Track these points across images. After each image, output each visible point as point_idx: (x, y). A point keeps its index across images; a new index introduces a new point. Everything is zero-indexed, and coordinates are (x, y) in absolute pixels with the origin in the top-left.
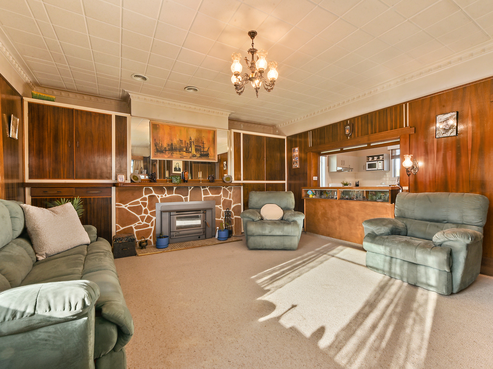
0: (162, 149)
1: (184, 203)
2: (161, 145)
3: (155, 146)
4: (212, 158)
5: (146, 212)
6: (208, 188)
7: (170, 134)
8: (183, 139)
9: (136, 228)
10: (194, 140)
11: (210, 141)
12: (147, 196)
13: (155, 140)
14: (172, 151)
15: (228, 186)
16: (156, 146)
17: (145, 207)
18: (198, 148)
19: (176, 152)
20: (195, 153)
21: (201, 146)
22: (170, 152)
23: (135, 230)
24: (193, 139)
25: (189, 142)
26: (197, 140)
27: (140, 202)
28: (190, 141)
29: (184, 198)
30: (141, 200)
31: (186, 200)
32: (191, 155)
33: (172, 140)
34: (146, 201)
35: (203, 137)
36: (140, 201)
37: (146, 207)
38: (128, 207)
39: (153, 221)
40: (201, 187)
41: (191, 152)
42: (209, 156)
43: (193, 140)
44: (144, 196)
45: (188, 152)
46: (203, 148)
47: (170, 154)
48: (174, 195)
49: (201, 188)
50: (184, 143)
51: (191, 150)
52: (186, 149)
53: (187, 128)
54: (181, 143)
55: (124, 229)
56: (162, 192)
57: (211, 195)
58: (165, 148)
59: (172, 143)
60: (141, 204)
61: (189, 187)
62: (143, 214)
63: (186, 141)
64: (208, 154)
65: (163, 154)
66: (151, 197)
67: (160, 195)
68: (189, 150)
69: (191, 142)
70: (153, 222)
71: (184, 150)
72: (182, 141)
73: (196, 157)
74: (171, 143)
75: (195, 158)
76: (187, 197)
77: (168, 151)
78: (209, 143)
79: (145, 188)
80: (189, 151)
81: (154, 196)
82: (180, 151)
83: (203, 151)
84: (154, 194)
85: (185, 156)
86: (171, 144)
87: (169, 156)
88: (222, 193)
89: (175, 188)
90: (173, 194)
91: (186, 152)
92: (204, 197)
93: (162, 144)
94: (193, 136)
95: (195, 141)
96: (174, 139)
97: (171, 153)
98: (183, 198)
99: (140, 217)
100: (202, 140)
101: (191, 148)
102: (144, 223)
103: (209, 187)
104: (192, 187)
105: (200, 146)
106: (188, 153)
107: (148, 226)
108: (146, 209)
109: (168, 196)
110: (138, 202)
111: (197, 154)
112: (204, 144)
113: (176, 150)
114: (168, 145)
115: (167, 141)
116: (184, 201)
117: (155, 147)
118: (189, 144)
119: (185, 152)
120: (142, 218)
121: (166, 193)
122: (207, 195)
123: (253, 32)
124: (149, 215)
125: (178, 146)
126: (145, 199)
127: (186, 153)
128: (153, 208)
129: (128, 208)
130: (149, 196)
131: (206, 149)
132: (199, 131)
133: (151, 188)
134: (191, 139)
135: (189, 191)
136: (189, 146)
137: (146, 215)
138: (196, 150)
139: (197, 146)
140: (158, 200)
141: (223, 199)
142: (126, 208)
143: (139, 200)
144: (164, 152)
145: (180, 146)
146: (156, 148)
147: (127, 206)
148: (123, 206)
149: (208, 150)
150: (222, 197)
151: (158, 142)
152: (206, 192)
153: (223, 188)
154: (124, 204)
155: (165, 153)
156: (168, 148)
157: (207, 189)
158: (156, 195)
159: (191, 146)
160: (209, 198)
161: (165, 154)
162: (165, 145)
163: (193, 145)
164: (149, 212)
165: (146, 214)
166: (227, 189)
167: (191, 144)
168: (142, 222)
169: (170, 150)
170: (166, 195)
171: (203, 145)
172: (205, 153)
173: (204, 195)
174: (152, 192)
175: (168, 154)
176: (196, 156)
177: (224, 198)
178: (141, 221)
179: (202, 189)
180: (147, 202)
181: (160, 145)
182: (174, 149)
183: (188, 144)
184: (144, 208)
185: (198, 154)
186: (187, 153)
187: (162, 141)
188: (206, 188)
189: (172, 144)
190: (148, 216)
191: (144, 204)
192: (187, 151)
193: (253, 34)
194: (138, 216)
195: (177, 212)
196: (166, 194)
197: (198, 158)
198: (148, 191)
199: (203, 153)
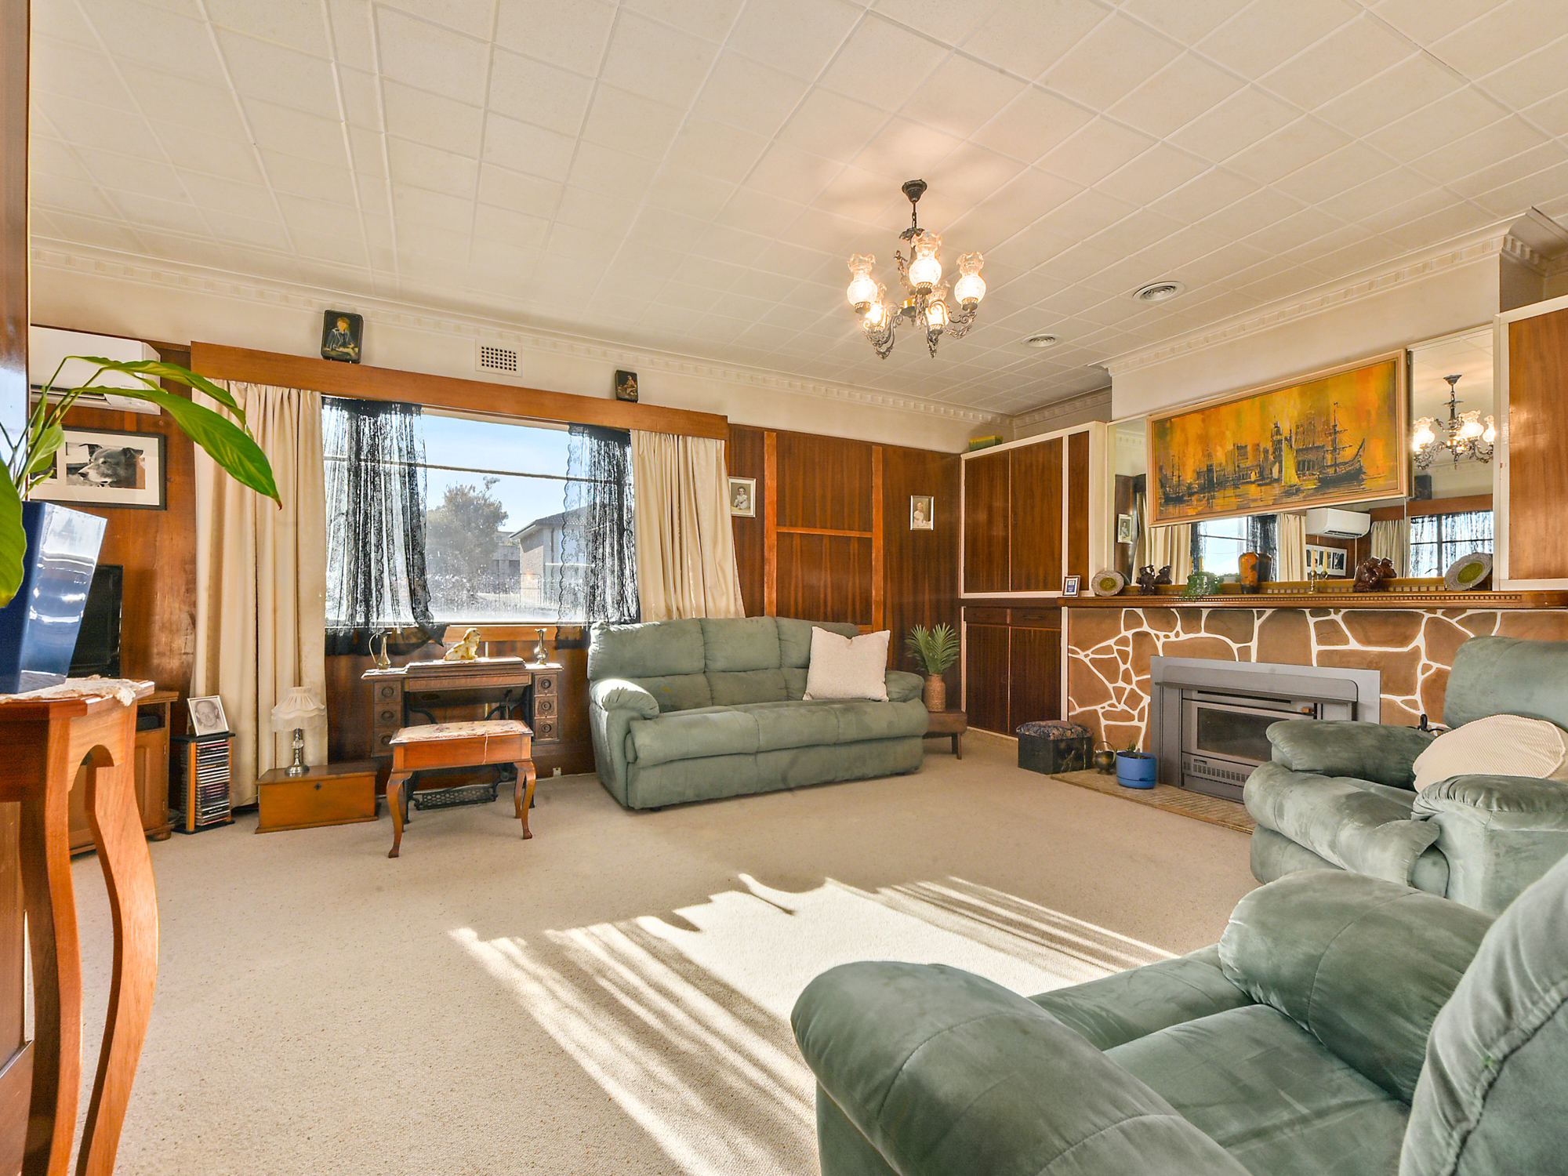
0: (1179, 493)
1: (1236, 665)
2: (1177, 479)
3: (1160, 487)
4: (1381, 482)
5: (1127, 679)
6: (1341, 614)
7: (1204, 440)
8: (1248, 440)
9: (1107, 715)
10: (1294, 431)
11: (1369, 412)
12: (1129, 634)
13: (1161, 469)
14: (1209, 492)
15: (1463, 610)
16: (1163, 486)
17: (1125, 663)
18: (1311, 456)
19: (1225, 489)
20: (1295, 480)
21: (1323, 447)
22: (1204, 497)
23: (1103, 722)
24: (1286, 427)
25: (1269, 446)
26: (1306, 427)
27: (1115, 648)
28: (1273, 442)
29: (1238, 649)
30: (1116, 643)
31: (1245, 654)
32: (1277, 490)
33: (1210, 456)
34: (1128, 646)
35: (1332, 408)
36: (1113, 646)
37: (1128, 665)
38: (1089, 658)
39: (1144, 707)
40: (1307, 611)
41: (1278, 480)
42: (1363, 480)
43: (1285, 432)
44: (1123, 633)
45: (1268, 481)
46: (1335, 449)
47: (1204, 502)
48: (1203, 634)
49: (1308, 614)
50: (1250, 455)
51: (1280, 471)
52: (1261, 473)
53: (1262, 396)
54: (1240, 458)
55: (1082, 713)
56: (1168, 622)
57: (1354, 645)
58: (1189, 487)
59: (1211, 466)
60: (1116, 654)
61: (1255, 610)
62: (1121, 684)
63: (1258, 445)
64: (1360, 471)
65: (1184, 505)
66: (1141, 637)
67: (1161, 634)
68: (1271, 473)
69: (1280, 442)
70: (1143, 709)
71: (1253, 477)
72: (1246, 446)
73: (1301, 495)
74: (1207, 466)
75: (1295, 498)
76: (1250, 646)
77: (1197, 493)
78: (1364, 424)
79: (1124, 609)
80: (1272, 477)
81: (1147, 634)
82: (1236, 487)
83: (1335, 465)
84: (1146, 628)
85: (1255, 500)
86: (1205, 469)
87: (1200, 509)
88: (1420, 641)
89: (1205, 613)
90: (1199, 631)
91: (1259, 485)
92: (1321, 654)
93: (1179, 477)
94: (1287, 414)
95: (1296, 434)
96: (1219, 448)
97: (1208, 499)
98: (1235, 646)
99: (1114, 688)
100: (1327, 422)
101: (1277, 464)
102: (1122, 706)
103: (1344, 611)
104: (1269, 612)
105: (1318, 447)
106: (1266, 484)
107: (1132, 718)
108: (1128, 668)
109: (1183, 637)
110: (1108, 649)
111: (1304, 480)
112: (1335, 433)
113: (1222, 484)
114: (1198, 473)
115: (1194, 462)
116: (1237, 660)
117: (1161, 491)
118: (1270, 452)
119: (1254, 485)
120: (1119, 692)
121: (1178, 628)
122: (1333, 645)
123: (914, 185)
124: (1134, 686)
125: (1230, 469)
126: (1124, 641)
127: (1259, 488)
128: (1144, 670)
129: (1092, 661)
130: (1135, 635)
131: (1348, 454)
132: (1313, 387)
133: (1140, 611)
134: (1278, 432)
135: (1257, 623)
136: (1271, 457)
137: (1128, 688)
138: (1302, 467)
139: (1307, 449)
140: (1156, 648)
141: (1426, 668)
142: (1087, 661)
143: (1111, 642)
144: (1185, 498)
145: (1238, 466)
146: (1165, 493)
147: (1089, 655)
148: (1081, 655)
149: (1361, 453)
150: (1424, 660)
151: (1169, 475)
152: (1329, 632)
153: (1427, 616)
154: (1083, 650)
155: (1189, 503)
156: (1198, 484)
157: (1338, 618)
158: (1152, 632)
159: (1278, 459)
160: (1344, 659)
161: (1187, 505)
162: (1189, 477)
163: (1289, 451)
164: (1135, 679)
165: (1128, 684)
166: (1453, 621)
167: (1281, 450)
168: (1117, 704)
169: (1205, 488)
170: (1179, 634)
171: (1334, 441)
172: (1341, 470)
173: (1320, 642)
174: (1141, 624)
175: (1199, 503)
176: (1298, 491)
177: (1436, 666)
178: (1114, 701)
179: (1311, 621)
180: (1130, 649)
181: (1175, 479)
182: (1216, 483)
183: (1266, 452)
184: (1122, 667)
185: (1309, 480)
186: (1263, 488)
187: (1181, 468)
188: (1333, 616)
189: (1210, 470)
190: (1131, 689)
191: (1124, 655)
192: (1263, 479)
193: (914, 190)
194: (1110, 686)
195: (1199, 692)
196: (1178, 632)
197: (1311, 495)
198: (1133, 620)
199: (1331, 471)
